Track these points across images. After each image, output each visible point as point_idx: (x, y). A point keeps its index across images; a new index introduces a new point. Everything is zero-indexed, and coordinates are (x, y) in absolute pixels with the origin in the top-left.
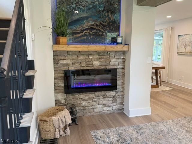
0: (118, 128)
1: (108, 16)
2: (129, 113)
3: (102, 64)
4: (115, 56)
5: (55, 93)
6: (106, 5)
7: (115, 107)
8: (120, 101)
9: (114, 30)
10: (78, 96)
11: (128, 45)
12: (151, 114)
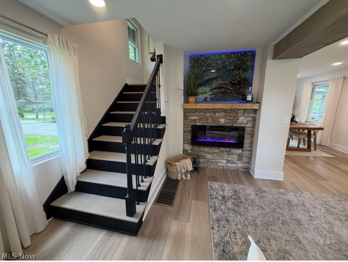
0: (236, 185)
1: (239, 73)
2: (254, 173)
3: (229, 121)
4: (244, 114)
5: (183, 143)
6: (237, 63)
7: (240, 165)
8: (247, 160)
9: (245, 88)
10: (202, 148)
11: (259, 103)
12: (283, 180)
